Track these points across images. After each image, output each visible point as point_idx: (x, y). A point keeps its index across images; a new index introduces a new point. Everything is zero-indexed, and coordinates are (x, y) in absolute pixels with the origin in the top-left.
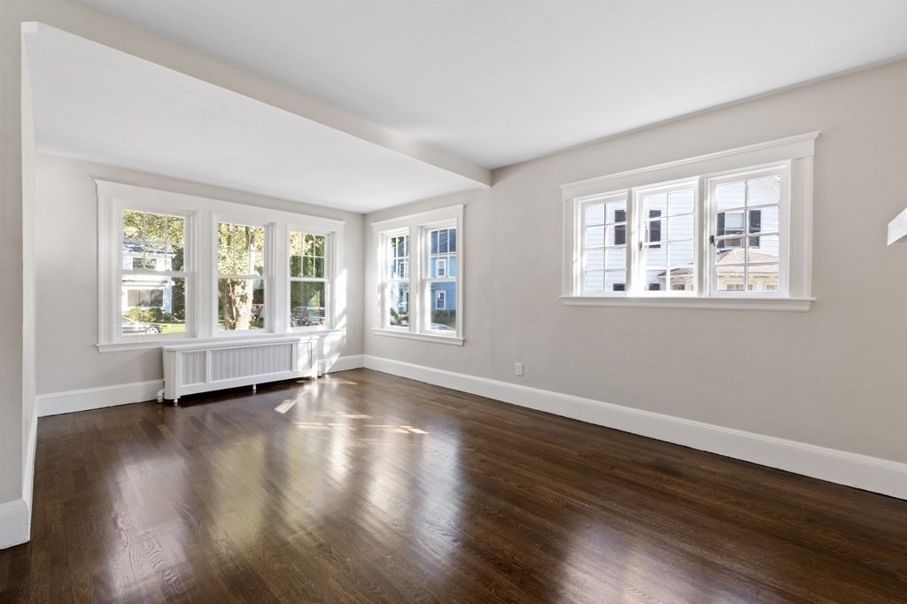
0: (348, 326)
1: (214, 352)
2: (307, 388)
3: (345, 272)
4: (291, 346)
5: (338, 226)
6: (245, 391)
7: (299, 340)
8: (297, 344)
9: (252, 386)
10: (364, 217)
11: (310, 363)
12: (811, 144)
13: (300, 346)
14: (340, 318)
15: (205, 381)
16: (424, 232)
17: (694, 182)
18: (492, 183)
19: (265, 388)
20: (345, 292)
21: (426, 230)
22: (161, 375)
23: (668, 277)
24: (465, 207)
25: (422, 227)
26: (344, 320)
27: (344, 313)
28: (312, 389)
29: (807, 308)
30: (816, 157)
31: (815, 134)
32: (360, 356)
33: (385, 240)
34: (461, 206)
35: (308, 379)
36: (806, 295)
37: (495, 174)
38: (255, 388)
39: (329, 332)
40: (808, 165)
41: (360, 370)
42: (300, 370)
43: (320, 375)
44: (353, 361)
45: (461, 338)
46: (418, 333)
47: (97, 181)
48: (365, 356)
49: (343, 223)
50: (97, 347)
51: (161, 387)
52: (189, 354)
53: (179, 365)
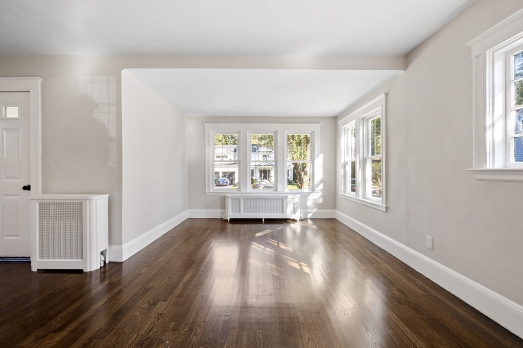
0: (323, 190)
1: (244, 199)
2: (293, 225)
3: (321, 156)
4: (282, 201)
5: (316, 127)
6: (258, 221)
7: (287, 197)
8: (286, 199)
9: (262, 219)
10: (335, 118)
11: (294, 211)
13: (288, 200)
14: (318, 185)
15: (240, 213)
18: (405, 67)
19: (269, 221)
20: (322, 168)
21: (367, 120)
22: (225, 209)
24: (387, 95)
25: (363, 118)
26: (321, 187)
27: (321, 182)
28: (297, 226)
32: (333, 211)
33: (346, 132)
34: (383, 96)
35: (294, 220)
37: (407, 57)
38: (263, 220)
39: (311, 193)
42: (288, 214)
43: (302, 219)
44: (327, 213)
45: (384, 206)
46: (360, 198)
47: (205, 124)
48: (336, 211)
49: (320, 124)
50: (205, 193)
51: (224, 213)
52: (233, 199)
53: (229, 204)
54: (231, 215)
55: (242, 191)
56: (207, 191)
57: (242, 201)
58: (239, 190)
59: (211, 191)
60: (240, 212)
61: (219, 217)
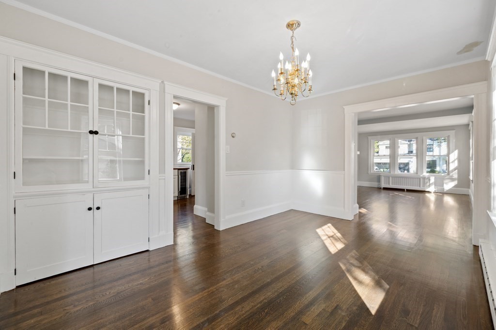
4: (420, 179)
9: (404, 189)
10: (469, 126)
11: (429, 186)
14: (453, 171)
22: (380, 182)
26: (456, 172)
32: (467, 189)
35: (430, 192)
39: (446, 176)
43: (435, 192)
47: (368, 137)
50: (368, 173)
51: (380, 184)
52: (385, 177)
53: (383, 179)
54: (383, 185)
55: (392, 173)
56: (369, 172)
57: (391, 178)
58: (390, 172)
59: (372, 172)
60: (389, 184)
61: (376, 187)
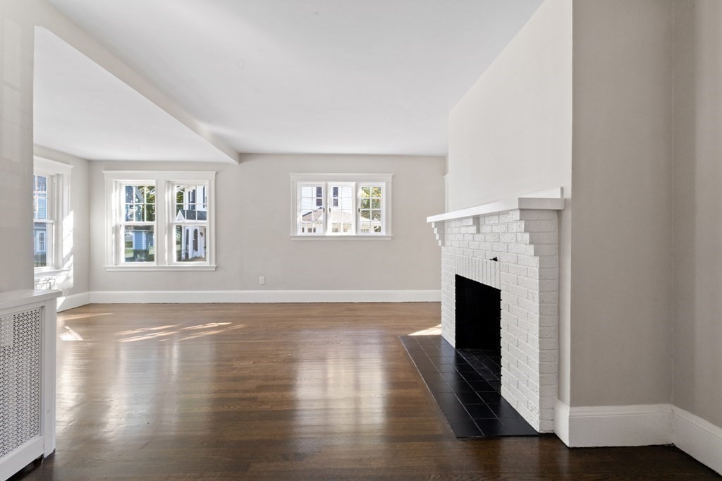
0: (75, 264)
3: (72, 213)
5: (66, 169)
12: (391, 178)
16: (171, 186)
17: (353, 184)
18: (240, 161)
21: (173, 185)
23: (342, 225)
24: (217, 173)
25: (169, 182)
27: (71, 254)
29: (390, 239)
30: (392, 183)
31: (392, 175)
32: (86, 293)
33: (118, 187)
34: (215, 173)
36: (390, 234)
37: (243, 156)
39: (57, 272)
40: (390, 185)
41: (87, 307)
44: (80, 298)
45: (214, 265)
46: (167, 265)
48: (91, 292)
49: (71, 167)
